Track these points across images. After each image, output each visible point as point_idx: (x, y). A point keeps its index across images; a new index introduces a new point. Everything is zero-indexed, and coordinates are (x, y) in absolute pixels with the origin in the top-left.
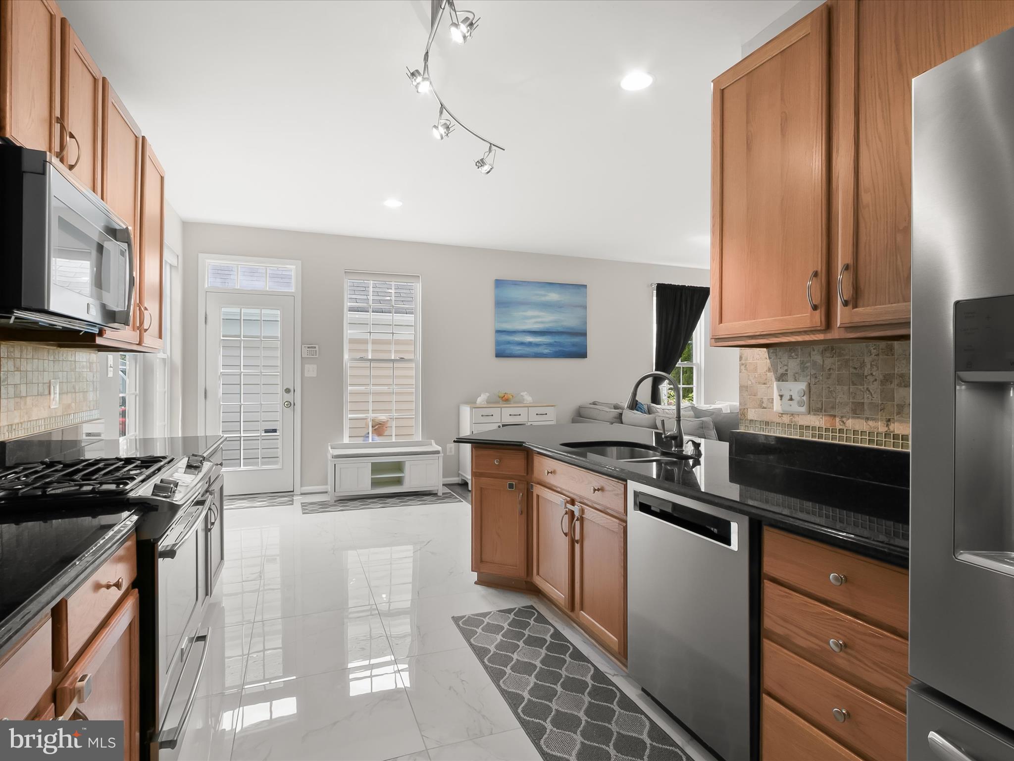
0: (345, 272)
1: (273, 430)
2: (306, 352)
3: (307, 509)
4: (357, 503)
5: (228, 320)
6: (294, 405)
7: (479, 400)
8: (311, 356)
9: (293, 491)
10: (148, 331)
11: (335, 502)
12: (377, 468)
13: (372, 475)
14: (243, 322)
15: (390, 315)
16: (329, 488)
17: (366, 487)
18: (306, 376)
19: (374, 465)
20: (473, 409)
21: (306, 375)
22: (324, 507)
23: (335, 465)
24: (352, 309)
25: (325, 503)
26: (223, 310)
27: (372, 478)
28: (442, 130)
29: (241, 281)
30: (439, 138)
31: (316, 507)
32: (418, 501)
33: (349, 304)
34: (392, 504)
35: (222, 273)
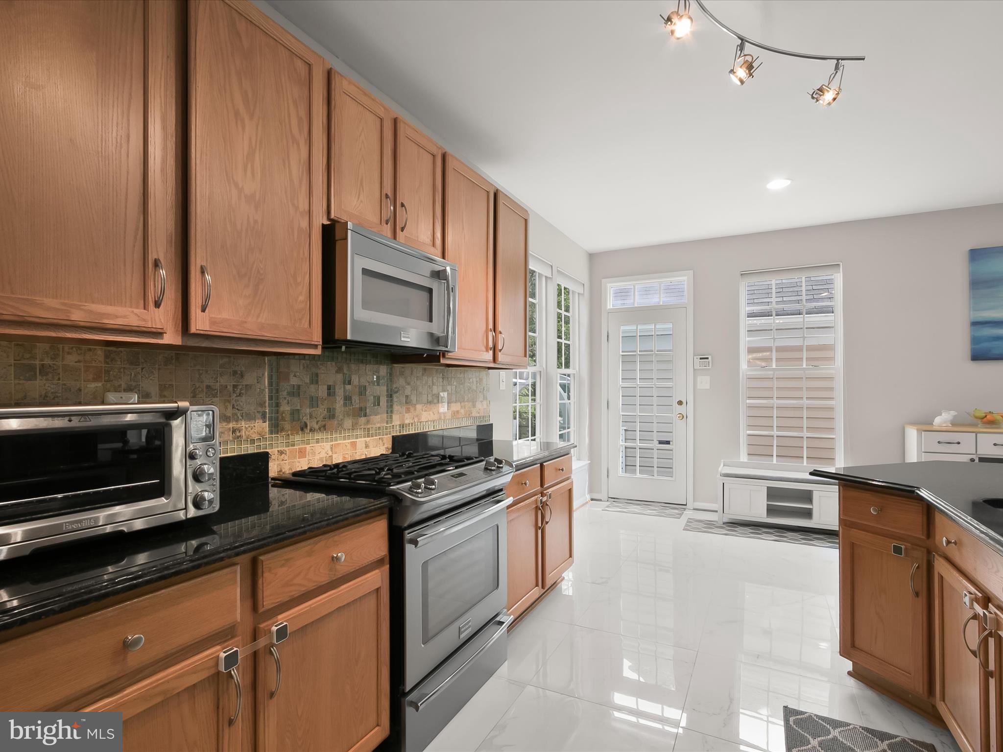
0: (742, 274)
1: (667, 441)
2: (699, 363)
3: (690, 526)
4: (748, 530)
5: (628, 338)
6: (687, 417)
7: (938, 421)
8: (703, 368)
9: (686, 505)
10: (503, 350)
11: (723, 524)
12: (772, 494)
13: (768, 501)
14: (639, 338)
15: (800, 317)
16: (717, 506)
17: (760, 513)
18: (698, 388)
19: (769, 489)
20: (923, 433)
21: (699, 386)
22: (709, 526)
23: (723, 483)
24: (751, 315)
25: (712, 523)
26: (622, 328)
27: (767, 504)
28: (742, 73)
29: (638, 300)
30: (739, 83)
31: (702, 525)
32: (828, 542)
33: (747, 309)
34: (790, 539)
35: (622, 294)
